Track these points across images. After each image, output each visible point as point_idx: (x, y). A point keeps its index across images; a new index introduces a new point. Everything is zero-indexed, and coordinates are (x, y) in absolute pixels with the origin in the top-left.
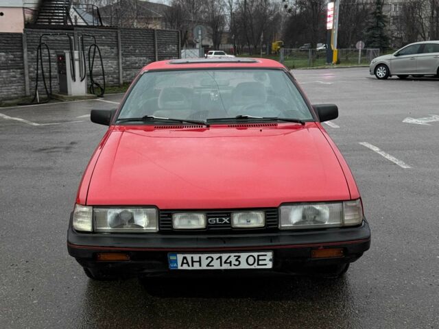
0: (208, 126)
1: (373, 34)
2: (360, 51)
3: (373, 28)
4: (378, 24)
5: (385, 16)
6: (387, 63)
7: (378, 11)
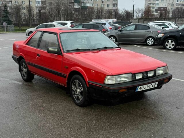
0: (100, 51)
1: (5, 19)
2: (5, 26)
3: (4, 17)
4: (6, 15)
5: (9, 12)
6: (33, 31)
7: (6, 10)
